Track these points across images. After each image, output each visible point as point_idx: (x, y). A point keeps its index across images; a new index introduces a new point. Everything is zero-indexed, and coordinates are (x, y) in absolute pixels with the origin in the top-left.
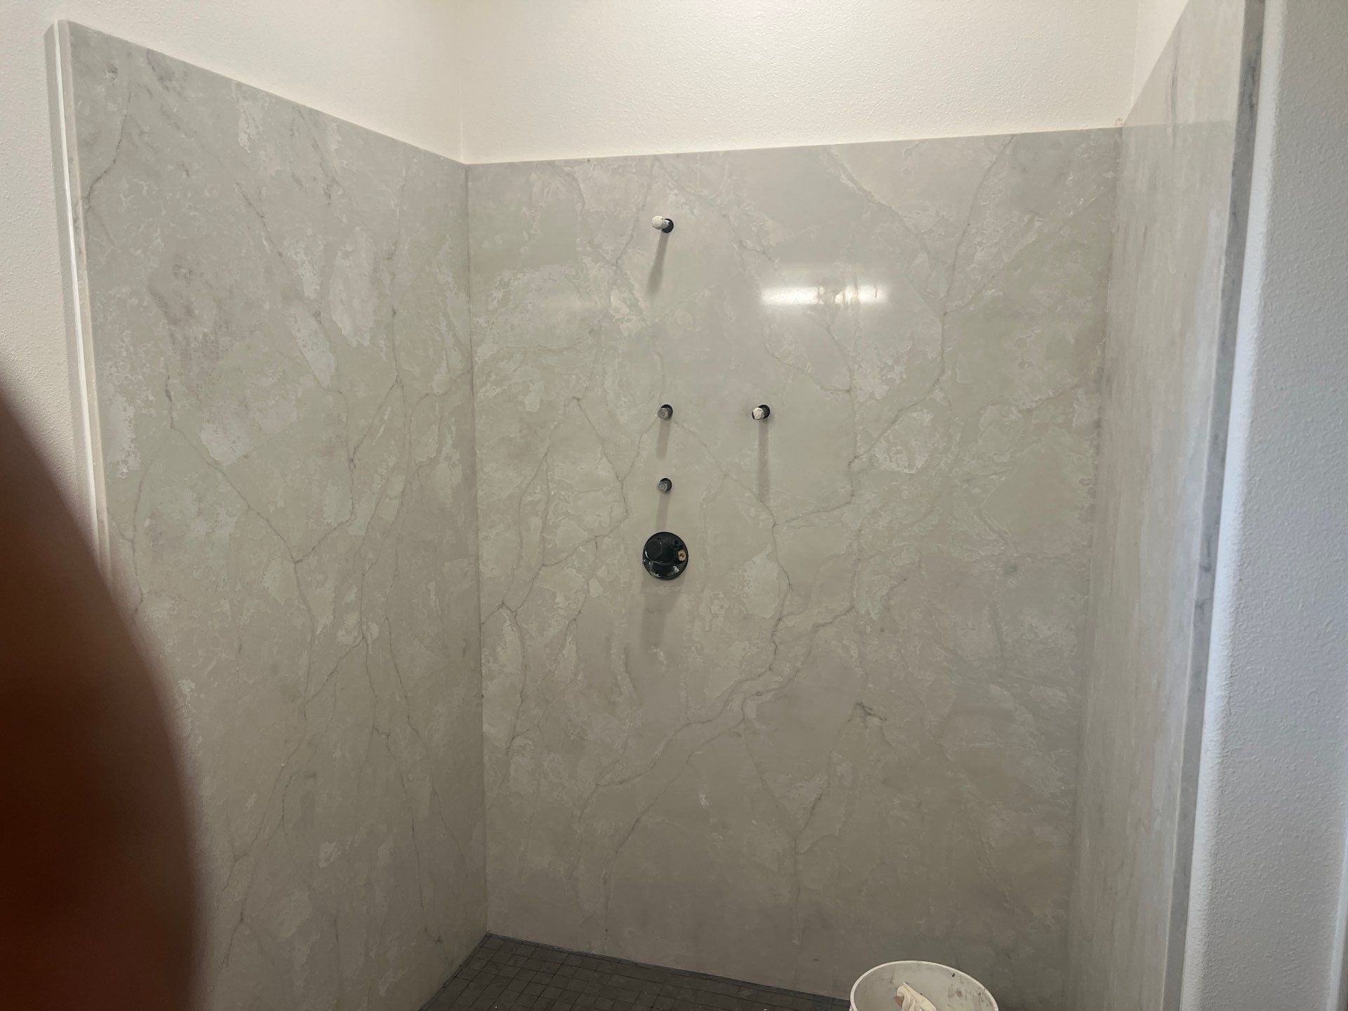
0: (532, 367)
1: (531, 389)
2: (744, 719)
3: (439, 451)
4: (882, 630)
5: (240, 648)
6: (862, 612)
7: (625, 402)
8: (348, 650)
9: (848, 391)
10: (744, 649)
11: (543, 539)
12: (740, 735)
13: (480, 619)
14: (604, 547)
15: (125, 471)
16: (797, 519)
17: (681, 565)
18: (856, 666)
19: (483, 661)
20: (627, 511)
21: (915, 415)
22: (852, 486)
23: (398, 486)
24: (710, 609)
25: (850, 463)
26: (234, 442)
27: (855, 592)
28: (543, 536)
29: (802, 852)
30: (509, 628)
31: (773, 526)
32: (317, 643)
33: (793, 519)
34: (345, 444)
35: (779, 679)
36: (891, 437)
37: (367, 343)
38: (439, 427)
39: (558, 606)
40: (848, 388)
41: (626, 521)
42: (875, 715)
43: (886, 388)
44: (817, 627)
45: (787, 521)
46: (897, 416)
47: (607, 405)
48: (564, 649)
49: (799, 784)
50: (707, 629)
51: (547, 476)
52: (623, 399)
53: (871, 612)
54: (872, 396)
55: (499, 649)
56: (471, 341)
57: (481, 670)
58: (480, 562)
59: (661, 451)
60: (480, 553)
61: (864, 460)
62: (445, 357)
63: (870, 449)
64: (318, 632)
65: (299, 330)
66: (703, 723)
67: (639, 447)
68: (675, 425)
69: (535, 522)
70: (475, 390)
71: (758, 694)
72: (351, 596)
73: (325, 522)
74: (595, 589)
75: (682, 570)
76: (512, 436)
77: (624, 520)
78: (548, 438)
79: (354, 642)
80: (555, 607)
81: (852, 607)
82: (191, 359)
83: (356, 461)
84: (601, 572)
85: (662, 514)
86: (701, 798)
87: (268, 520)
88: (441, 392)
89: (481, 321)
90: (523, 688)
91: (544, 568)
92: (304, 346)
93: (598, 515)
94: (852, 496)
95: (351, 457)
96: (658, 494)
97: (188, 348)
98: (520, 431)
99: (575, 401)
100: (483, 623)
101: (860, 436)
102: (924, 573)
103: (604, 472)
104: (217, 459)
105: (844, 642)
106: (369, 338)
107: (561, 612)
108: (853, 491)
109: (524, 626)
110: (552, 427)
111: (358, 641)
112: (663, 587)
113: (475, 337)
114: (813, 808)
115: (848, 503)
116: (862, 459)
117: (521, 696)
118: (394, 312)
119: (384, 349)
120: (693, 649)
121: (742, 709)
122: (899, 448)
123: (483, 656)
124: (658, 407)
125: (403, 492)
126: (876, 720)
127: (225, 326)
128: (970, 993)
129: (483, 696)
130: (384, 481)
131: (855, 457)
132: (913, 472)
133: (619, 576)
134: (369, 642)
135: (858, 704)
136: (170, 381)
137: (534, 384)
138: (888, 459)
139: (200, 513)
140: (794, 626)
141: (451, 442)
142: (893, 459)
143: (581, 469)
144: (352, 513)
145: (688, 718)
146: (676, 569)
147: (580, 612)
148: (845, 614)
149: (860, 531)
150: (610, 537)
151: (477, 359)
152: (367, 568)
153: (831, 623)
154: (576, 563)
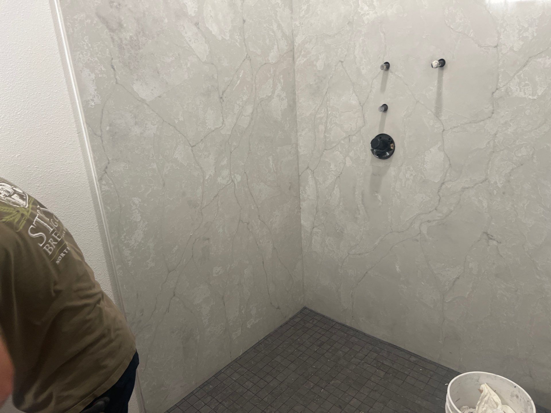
0: (320, 46)
1: (320, 58)
2: (420, 233)
3: (273, 92)
4: (504, 193)
5: (164, 185)
6: (492, 183)
7: (365, 62)
8: (224, 186)
9: (496, 47)
10: (422, 198)
11: (325, 137)
12: (417, 241)
13: (299, 174)
14: (353, 141)
15: (93, 104)
16: (457, 127)
17: (391, 152)
18: (485, 212)
19: (300, 193)
20: (364, 123)
21: (540, 60)
22: (493, 107)
23: (249, 109)
24: (405, 176)
25: (493, 93)
26: (152, 90)
27: (489, 171)
28: (325, 135)
29: (447, 302)
30: (311, 178)
31: (443, 131)
32: (206, 183)
33: (455, 127)
34: (217, 90)
35: (440, 215)
36: (522, 76)
37: (227, 38)
38: (273, 80)
39: (332, 169)
40: (496, 45)
41: (364, 128)
42: (494, 240)
43: (521, 43)
44: (464, 189)
45: (451, 128)
46: (527, 61)
47: (356, 64)
48: (334, 190)
49: (447, 269)
50: (403, 186)
51: (327, 104)
52: (364, 60)
53: (498, 182)
54: (511, 49)
55: (307, 188)
56: (293, 34)
57: (300, 197)
58: (298, 147)
59: (383, 89)
60: (298, 143)
61: (502, 90)
62: (276, 43)
63: (507, 84)
64: (207, 178)
65: (186, 33)
66: (399, 232)
67: (371, 87)
68: (391, 73)
69: (322, 128)
70: (295, 60)
71: (429, 221)
72: (225, 162)
73: (207, 128)
74: (349, 163)
75: (391, 154)
76: (311, 83)
77: (363, 127)
78: (327, 84)
79: (227, 183)
80: (330, 170)
81: (486, 179)
82: (124, 49)
83: (224, 98)
84: (351, 154)
85: (382, 123)
86: (397, 268)
87: (175, 127)
88: (274, 62)
89: (297, 23)
90: (317, 206)
91: (325, 150)
92: (190, 41)
93: (350, 124)
94: (493, 113)
95: (221, 96)
96: (380, 113)
97: (122, 44)
98: (315, 81)
99: (340, 63)
100: (300, 175)
101: (501, 75)
102: (535, 161)
103: (354, 102)
104: (143, 98)
105: (479, 198)
106: (229, 35)
107: (333, 172)
108: (493, 110)
109: (317, 178)
110: (329, 78)
111: (229, 183)
112: (381, 163)
113: (294, 32)
114: (454, 282)
115: (490, 117)
116: (501, 90)
117: (316, 210)
118: (244, 21)
119: (239, 41)
120: (396, 196)
121: (420, 228)
122: (527, 82)
123: (300, 190)
124: (382, 63)
125: (252, 113)
126: (495, 243)
127: (142, 32)
128: (523, 398)
129: (301, 208)
130: (240, 108)
131: (497, 89)
132: (535, 98)
133: (360, 156)
134: (235, 183)
135: (484, 233)
136: (113, 61)
137: (321, 55)
138: (519, 90)
139: (136, 123)
140: (451, 187)
141: (280, 87)
142: (522, 90)
143: (343, 100)
144: (223, 123)
145: (392, 229)
146: (388, 154)
147: (341, 173)
148: (482, 183)
149: (496, 134)
150: (356, 136)
151: (295, 44)
152: (233, 149)
153: (473, 187)
154: (340, 149)
